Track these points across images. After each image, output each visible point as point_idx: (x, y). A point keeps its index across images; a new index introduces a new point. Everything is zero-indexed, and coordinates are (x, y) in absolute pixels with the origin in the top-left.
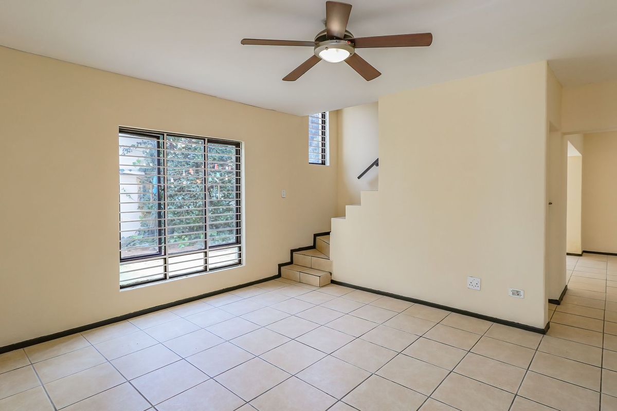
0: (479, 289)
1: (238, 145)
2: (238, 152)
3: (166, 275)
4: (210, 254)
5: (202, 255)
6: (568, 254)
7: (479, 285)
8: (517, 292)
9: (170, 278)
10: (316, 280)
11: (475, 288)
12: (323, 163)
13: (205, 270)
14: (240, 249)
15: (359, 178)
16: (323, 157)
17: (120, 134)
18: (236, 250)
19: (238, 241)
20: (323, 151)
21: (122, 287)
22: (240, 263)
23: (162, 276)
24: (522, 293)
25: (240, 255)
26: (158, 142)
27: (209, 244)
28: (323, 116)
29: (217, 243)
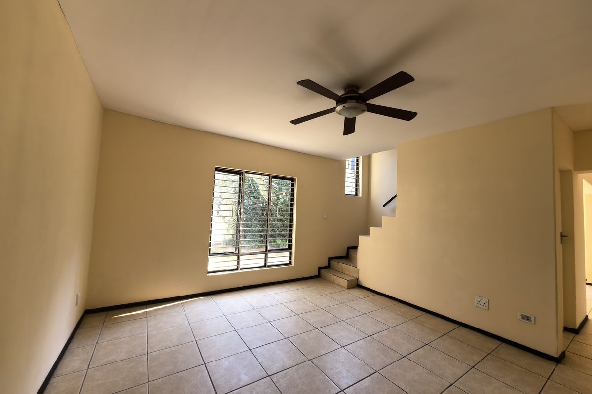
0: (487, 308)
1: (293, 180)
2: (293, 185)
3: (238, 267)
4: (270, 255)
5: (263, 255)
6: (588, 284)
7: (487, 305)
8: (528, 317)
9: (241, 269)
10: (345, 283)
11: (483, 307)
12: (357, 194)
13: (265, 266)
14: (290, 253)
15: (384, 206)
16: (357, 190)
17: (216, 172)
18: (288, 254)
19: (290, 248)
20: (357, 185)
21: (209, 273)
22: (290, 263)
23: (236, 268)
24: (532, 319)
25: (290, 258)
26: (240, 178)
27: (269, 248)
28: (358, 160)
29: (273, 248)
